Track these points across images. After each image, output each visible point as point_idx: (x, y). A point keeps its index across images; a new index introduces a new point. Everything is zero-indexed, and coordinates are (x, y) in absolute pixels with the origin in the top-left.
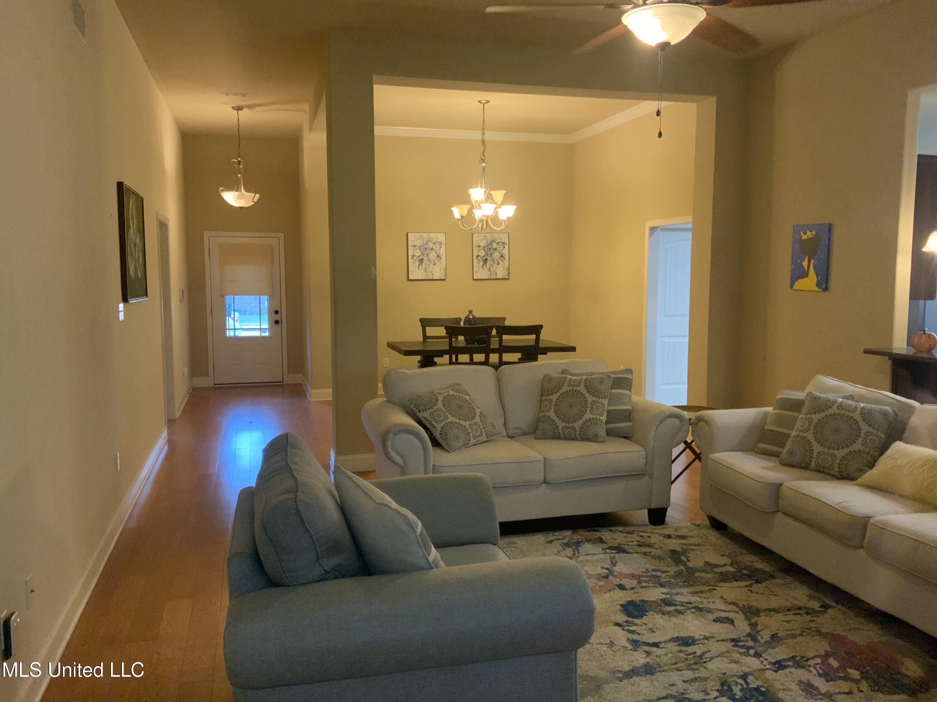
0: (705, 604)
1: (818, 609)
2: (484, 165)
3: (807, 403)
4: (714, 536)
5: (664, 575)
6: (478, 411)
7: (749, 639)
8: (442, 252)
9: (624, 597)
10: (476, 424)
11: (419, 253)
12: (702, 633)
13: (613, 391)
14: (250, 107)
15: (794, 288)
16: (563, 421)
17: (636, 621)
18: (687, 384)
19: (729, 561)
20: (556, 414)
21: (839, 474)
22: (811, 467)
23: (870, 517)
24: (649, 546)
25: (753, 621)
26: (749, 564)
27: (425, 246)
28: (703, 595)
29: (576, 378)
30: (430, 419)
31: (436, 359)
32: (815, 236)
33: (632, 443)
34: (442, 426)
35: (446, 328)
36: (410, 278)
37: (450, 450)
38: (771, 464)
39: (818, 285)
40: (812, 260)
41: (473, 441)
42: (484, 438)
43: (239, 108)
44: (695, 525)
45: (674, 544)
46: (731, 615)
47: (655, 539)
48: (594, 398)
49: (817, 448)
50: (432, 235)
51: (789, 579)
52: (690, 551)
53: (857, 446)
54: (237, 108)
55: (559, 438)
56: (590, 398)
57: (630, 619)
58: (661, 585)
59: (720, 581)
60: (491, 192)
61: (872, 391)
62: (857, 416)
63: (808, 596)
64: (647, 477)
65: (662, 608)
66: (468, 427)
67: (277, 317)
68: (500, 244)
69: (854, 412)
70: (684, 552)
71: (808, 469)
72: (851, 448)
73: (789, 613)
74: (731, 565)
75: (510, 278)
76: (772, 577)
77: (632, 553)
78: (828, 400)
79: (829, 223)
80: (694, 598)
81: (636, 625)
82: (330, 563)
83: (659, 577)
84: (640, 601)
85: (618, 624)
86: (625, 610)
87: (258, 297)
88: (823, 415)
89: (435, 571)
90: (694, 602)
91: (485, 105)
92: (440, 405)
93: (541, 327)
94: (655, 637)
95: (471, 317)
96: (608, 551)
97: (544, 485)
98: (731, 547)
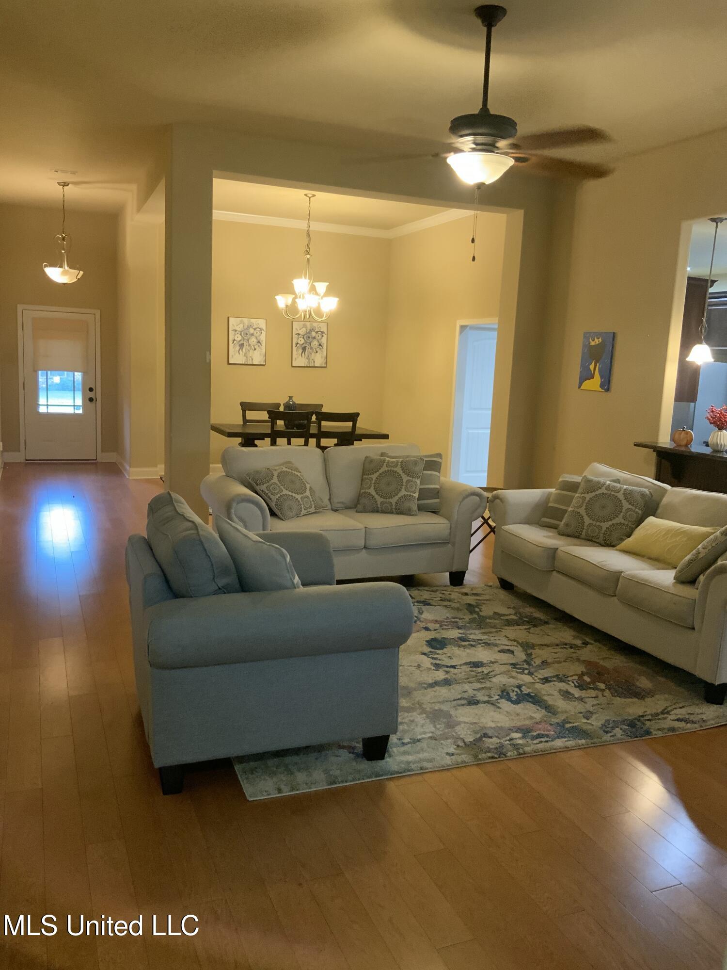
0: (492, 640)
1: (579, 645)
2: (308, 256)
3: (582, 485)
4: (503, 594)
5: (461, 621)
6: (308, 486)
7: (525, 663)
8: (263, 337)
9: (429, 635)
10: (307, 497)
11: (240, 338)
12: (489, 660)
13: (425, 472)
14: (76, 183)
15: (582, 388)
16: (381, 497)
17: (438, 651)
18: (487, 472)
19: (513, 612)
20: (376, 491)
21: (603, 542)
22: (582, 536)
23: (622, 572)
24: (449, 601)
25: (529, 652)
26: (529, 614)
27: (246, 331)
28: (491, 635)
29: (394, 460)
30: (267, 492)
31: (256, 442)
32: (601, 343)
33: (439, 516)
34: (277, 498)
35: (269, 412)
36: (230, 362)
37: (285, 518)
38: (551, 534)
39: (602, 386)
40: (598, 364)
41: (304, 512)
42: (313, 510)
43: (65, 184)
44: (488, 586)
45: (470, 600)
46: (511, 648)
47: (454, 596)
48: (409, 478)
49: (587, 520)
50: (253, 321)
51: (560, 625)
52: (482, 604)
53: (619, 520)
54: (63, 184)
55: (378, 512)
56: (405, 478)
57: (433, 650)
58: (459, 628)
59: (506, 625)
60: (314, 283)
61: (635, 476)
62: (620, 496)
63: (573, 636)
64: (450, 545)
65: (459, 643)
66: (299, 499)
67: (92, 395)
68: (319, 332)
69: (619, 492)
70: (477, 606)
71: (580, 539)
72: (614, 521)
73: (557, 647)
74: (515, 614)
75: (328, 367)
76: (546, 623)
77: (435, 606)
78: (599, 483)
79: (613, 332)
80: (484, 637)
81: (438, 654)
82: (222, 582)
83: (457, 622)
84: (441, 638)
85: (424, 654)
86: (429, 644)
87: (72, 373)
88: (593, 494)
89: (297, 590)
90: (484, 639)
91: (311, 199)
92: (275, 480)
93: (357, 415)
94: (453, 662)
95: (291, 403)
96: (416, 604)
97: (364, 550)
98: (517, 602)
